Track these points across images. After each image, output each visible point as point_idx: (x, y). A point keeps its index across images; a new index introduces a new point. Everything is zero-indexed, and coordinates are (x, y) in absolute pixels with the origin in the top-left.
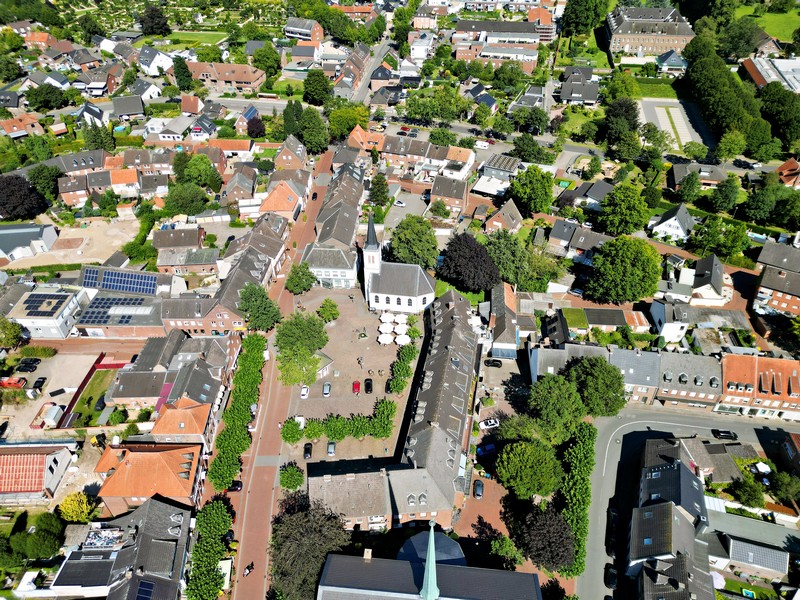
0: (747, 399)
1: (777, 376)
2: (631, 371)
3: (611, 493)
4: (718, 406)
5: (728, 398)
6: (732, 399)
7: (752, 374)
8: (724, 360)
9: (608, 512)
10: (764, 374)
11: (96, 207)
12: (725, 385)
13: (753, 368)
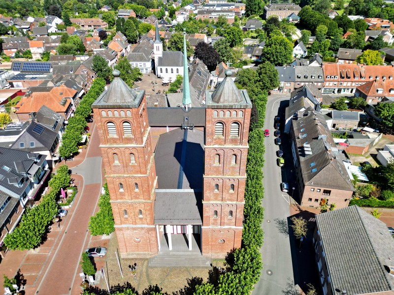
0: (336, 83)
1: (348, 71)
2: (282, 76)
3: (277, 115)
4: (323, 89)
5: (327, 84)
6: (329, 84)
7: (337, 71)
8: (323, 66)
9: (275, 119)
10: (342, 71)
11: (21, 54)
12: (325, 77)
13: (337, 68)
